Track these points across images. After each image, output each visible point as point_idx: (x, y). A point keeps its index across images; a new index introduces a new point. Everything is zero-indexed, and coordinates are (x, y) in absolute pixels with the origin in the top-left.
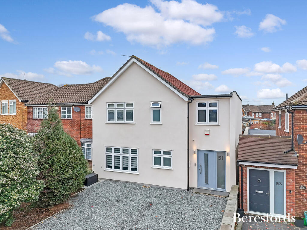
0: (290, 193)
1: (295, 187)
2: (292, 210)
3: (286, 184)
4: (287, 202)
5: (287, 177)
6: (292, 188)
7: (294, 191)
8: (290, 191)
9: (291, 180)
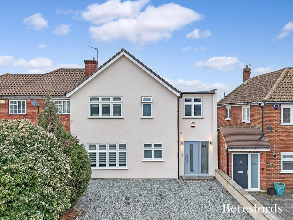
0: (263, 170)
1: (266, 165)
2: (264, 183)
3: (260, 163)
4: (261, 177)
5: (260, 158)
6: (264, 166)
7: (265, 168)
8: (263, 169)
9: (263, 160)
